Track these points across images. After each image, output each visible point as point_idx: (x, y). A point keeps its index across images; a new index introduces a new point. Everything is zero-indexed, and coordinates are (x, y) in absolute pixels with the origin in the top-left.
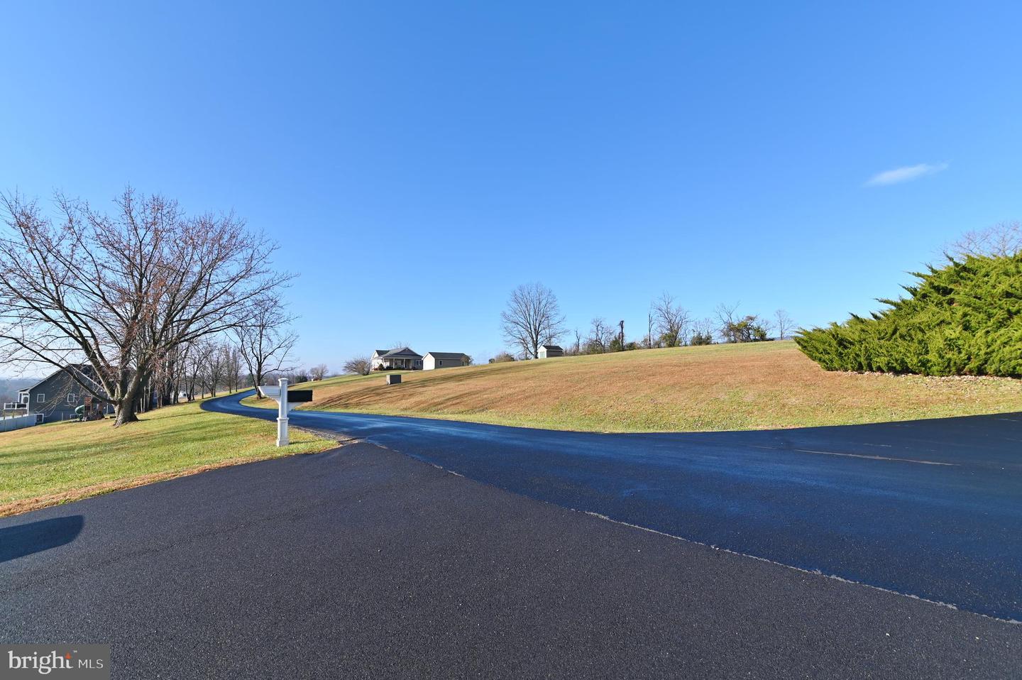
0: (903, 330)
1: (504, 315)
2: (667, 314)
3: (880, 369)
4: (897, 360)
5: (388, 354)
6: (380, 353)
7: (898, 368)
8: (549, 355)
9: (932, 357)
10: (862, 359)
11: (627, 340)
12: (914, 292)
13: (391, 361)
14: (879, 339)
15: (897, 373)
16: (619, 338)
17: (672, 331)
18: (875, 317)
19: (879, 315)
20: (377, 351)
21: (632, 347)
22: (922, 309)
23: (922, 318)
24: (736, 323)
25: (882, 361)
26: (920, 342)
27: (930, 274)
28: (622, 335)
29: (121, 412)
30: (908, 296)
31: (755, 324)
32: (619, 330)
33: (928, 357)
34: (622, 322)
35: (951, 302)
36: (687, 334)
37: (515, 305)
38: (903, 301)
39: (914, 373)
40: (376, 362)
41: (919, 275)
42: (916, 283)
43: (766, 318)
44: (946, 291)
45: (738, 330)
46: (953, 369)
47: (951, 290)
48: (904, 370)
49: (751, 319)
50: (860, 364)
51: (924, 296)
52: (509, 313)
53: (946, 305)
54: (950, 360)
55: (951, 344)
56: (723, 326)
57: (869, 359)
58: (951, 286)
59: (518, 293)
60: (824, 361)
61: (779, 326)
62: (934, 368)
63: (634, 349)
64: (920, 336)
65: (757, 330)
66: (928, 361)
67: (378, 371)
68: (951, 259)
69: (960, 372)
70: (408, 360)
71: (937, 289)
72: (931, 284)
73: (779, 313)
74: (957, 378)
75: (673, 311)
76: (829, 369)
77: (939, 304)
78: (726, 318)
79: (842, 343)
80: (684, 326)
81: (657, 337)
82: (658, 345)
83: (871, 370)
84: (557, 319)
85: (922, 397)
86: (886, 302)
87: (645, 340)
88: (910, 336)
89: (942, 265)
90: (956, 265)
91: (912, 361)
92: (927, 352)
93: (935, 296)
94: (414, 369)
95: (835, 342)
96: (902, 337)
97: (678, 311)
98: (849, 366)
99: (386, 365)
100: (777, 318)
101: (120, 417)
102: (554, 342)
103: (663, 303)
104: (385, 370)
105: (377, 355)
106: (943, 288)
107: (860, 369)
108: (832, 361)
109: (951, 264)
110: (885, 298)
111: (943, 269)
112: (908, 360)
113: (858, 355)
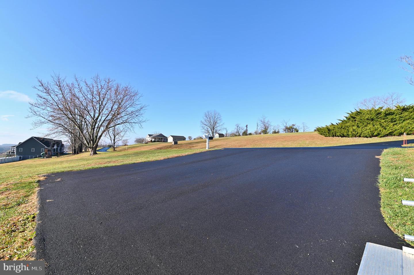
0: (343, 127)
1: (201, 122)
2: (263, 123)
3: (338, 136)
4: (342, 134)
5: (153, 136)
6: (150, 135)
7: (342, 136)
8: (219, 137)
9: (350, 133)
10: (334, 134)
11: (249, 132)
12: (347, 118)
13: (155, 138)
14: (338, 129)
15: (342, 137)
16: (246, 131)
17: (265, 129)
18: (337, 124)
19: (338, 123)
20: (149, 135)
21: (250, 134)
22: (348, 122)
23: (348, 124)
24: (288, 127)
25: (338, 134)
26: (347, 130)
27: (351, 113)
28: (247, 130)
29: (92, 151)
30: (345, 119)
31: (295, 127)
32: (246, 128)
33: (349, 133)
34: (247, 125)
35: (355, 121)
36: (271, 130)
37: (206, 118)
38: (344, 120)
39: (346, 137)
40: (149, 139)
41: (348, 113)
42: (347, 115)
43: (298, 125)
44: (354, 118)
45: (289, 129)
46: (354, 136)
47: (355, 118)
48: (343, 136)
49: (294, 125)
50: (333, 135)
51: (349, 119)
52: (203, 121)
53: (354, 121)
54: (353, 134)
55: (354, 130)
56: (284, 128)
57: (335, 133)
58: (355, 117)
59: (207, 114)
60: (325, 135)
61: (303, 128)
62: (350, 136)
63: (251, 135)
64: (347, 128)
65: (296, 129)
66: (349, 134)
67: (150, 142)
68: (356, 110)
69: (355, 137)
70: (162, 138)
71: (352, 117)
72: (351, 116)
73: (303, 123)
74: (355, 138)
75: (266, 122)
76: (326, 136)
77: (352, 121)
78: (285, 125)
79: (329, 130)
80: (270, 127)
81: (260, 131)
82: (260, 134)
83: (336, 136)
84: (221, 124)
85: (347, 142)
86: (340, 120)
87: (255, 132)
88: (345, 128)
89: (354, 111)
90: (357, 111)
91: (345, 134)
92: (349, 132)
93: (352, 119)
94: (164, 142)
95: (327, 130)
96: (343, 128)
97: (268, 121)
98: (331, 135)
99: (153, 140)
100: (302, 125)
101: (92, 153)
102: (221, 132)
103: (262, 119)
104: (153, 142)
105: (148, 136)
106: (354, 117)
107: (333, 136)
108: (326, 134)
109: (356, 111)
110: (340, 119)
111: (354, 112)
112: (344, 134)
113: (333, 133)
